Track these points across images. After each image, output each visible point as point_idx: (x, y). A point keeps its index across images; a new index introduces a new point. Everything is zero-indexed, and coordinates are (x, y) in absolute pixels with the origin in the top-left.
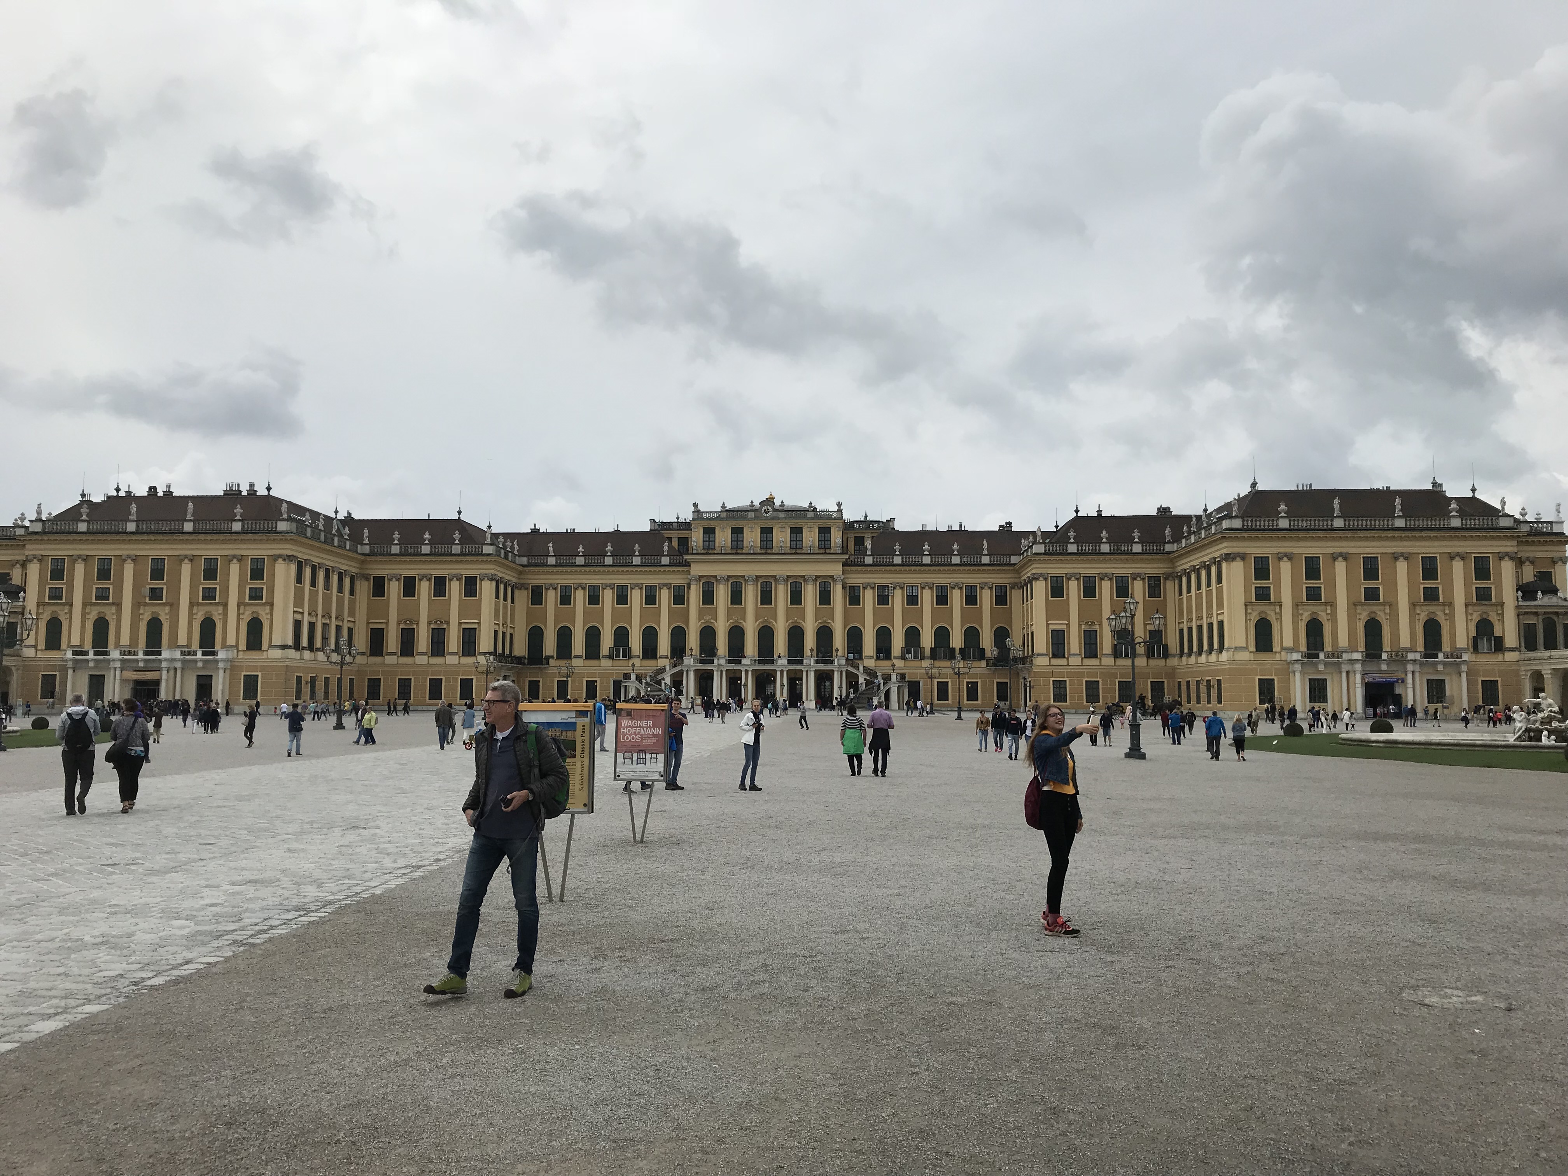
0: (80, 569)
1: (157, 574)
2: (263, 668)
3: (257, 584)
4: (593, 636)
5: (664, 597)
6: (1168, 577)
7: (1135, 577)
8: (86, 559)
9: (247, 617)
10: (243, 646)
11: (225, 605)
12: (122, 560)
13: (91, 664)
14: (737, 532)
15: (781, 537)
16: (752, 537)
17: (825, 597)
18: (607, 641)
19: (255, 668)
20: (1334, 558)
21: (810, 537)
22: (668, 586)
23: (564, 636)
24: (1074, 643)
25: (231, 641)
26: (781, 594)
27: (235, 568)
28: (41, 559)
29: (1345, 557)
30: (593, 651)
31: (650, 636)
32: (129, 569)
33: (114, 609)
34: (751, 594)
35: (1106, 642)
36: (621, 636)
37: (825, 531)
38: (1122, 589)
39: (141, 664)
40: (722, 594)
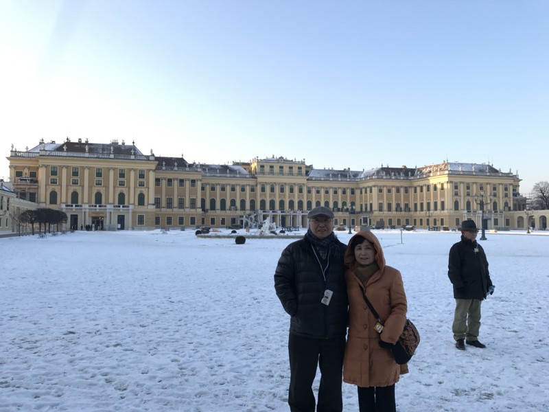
0: (64, 171)
1: (99, 175)
2: (146, 212)
3: (142, 180)
4: (223, 202)
5: (248, 189)
6: (410, 187)
7: (401, 187)
8: (67, 167)
9: (138, 193)
10: (137, 203)
11: (129, 188)
12: (83, 168)
13: (74, 210)
14: (272, 167)
15: (286, 170)
16: (276, 169)
17: (301, 191)
18: (228, 204)
19: (142, 212)
20: (473, 183)
21: (295, 170)
22: (249, 185)
23: (213, 202)
24: (385, 207)
25: (132, 201)
26: (287, 189)
27: (132, 173)
28: (47, 167)
29: (476, 183)
30: (223, 207)
31: (243, 202)
32: (86, 172)
33: (81, 188)
34: (277, 189)
35: (394, 207)
36: (233, 202)
37: (300, 168)
38: (398, 191)
39: (98, 211)
40: (268, 188)
